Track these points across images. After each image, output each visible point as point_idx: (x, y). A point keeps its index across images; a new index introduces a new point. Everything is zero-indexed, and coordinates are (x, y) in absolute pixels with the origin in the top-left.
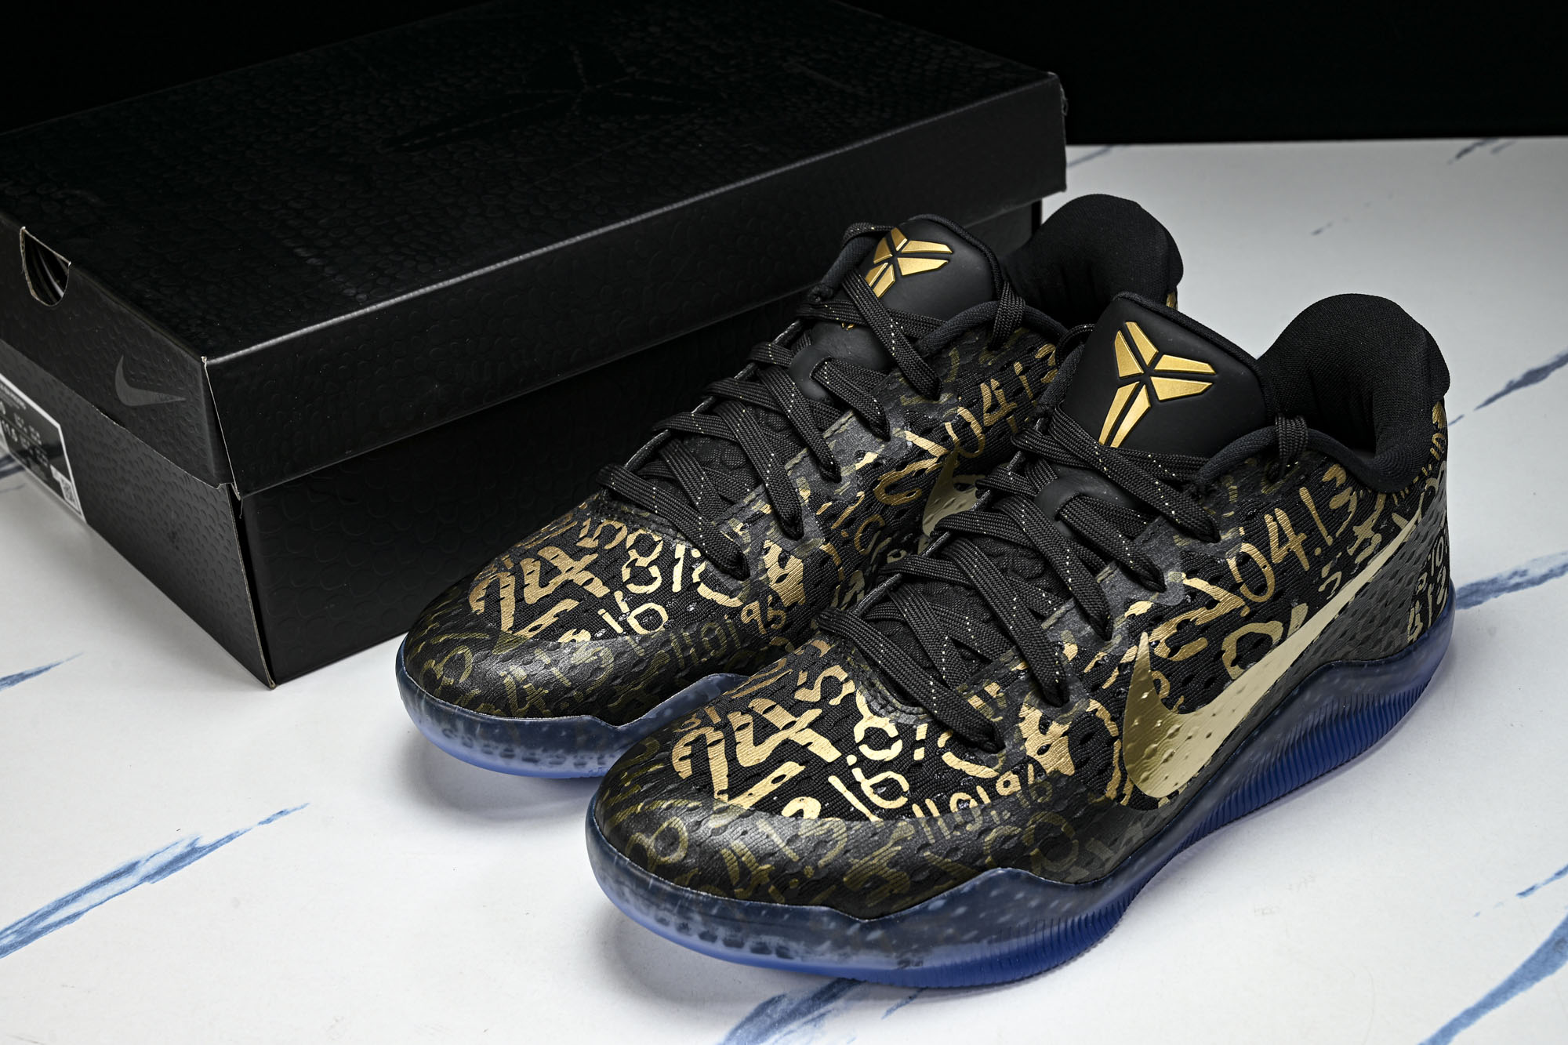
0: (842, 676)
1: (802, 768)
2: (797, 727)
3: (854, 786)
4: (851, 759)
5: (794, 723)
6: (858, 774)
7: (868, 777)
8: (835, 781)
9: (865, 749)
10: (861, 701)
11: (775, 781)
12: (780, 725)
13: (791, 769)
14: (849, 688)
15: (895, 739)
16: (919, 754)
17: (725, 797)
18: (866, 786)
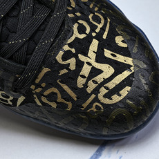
0: (61, 53)
1: (105, 50)
2: (89, 60)
3: (103, 29)
4: (94, 34)
5: (87, 63)
6: (97, 30)
7: (97, 27)
8: (105, 36)
9: (88, 32)
10: (70, 41)
11: (115, 56)
12: (90, 68)
13: (108, 53)
14: (66, 48)
15: (78, 23)
16: (78, 14)
17: (132, 68)
18: (100, 26)
